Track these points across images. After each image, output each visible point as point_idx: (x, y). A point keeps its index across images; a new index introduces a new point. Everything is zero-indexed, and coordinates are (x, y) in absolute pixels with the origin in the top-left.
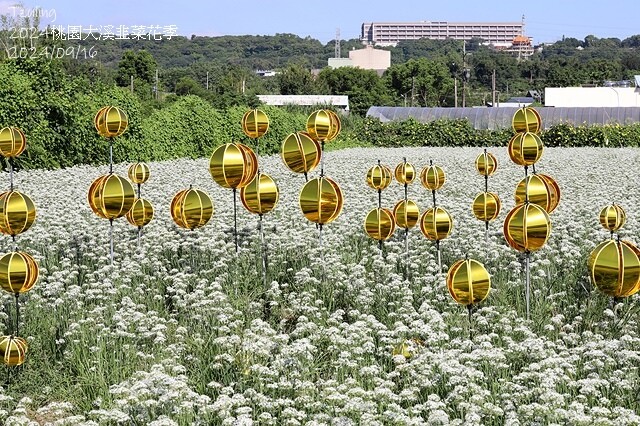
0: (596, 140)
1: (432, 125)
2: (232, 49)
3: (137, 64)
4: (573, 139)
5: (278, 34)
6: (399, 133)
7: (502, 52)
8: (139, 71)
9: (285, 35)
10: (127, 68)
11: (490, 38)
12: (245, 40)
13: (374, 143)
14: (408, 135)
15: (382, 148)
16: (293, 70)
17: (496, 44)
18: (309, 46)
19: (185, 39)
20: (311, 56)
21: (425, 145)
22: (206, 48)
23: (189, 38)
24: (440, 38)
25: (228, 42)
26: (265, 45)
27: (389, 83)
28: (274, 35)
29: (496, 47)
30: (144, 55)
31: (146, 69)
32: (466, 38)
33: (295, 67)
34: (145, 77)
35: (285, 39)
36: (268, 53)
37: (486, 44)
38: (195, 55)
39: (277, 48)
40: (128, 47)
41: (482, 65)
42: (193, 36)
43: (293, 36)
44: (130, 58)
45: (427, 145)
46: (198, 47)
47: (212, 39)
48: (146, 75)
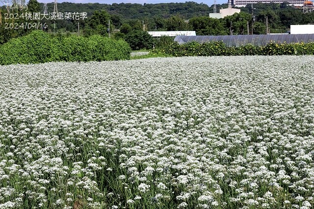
0: (290, 51)
1: (203, 45)
2: (164, 10)
3: (100, 17)
4: (278, 51)
5: (186, 2)
6: (187, 49)
7: (299, 9)
8: (101, 21)
9: (190, 2)
10: (95, 19)
11: (293, 2)
12: (170, 5)
13: (174, 55)
14: (191, 50)
15: (178, 57)
16: (173, 19)
17: (295, 5)
18: (202, 8)
19: (141, 5)
20: (203, 12)
21: (199, 55)
22: (151, 9)
23: (143, 5)
24: (267, 2)
25: (162, 6)
26: (180, 7)
27: (225, 25)
28: (185, 2)
29: (296, 6)
30: (104, 12)
31: (105, 20)
32: (280, 2)
33: (174, 17)
34: (104, 24)
35: (190, 4)
36: (183, 11)
37: (291, 5)
38: (145, 13)
39: (186, 9)
40: (113, 9)
41: (284, 15)
42: (145, 4)
43: (194, 3)
44: (97, 14)
45: (201, 55)
46: (147, 9)
47: (154, 5)
48: (105, 22)
